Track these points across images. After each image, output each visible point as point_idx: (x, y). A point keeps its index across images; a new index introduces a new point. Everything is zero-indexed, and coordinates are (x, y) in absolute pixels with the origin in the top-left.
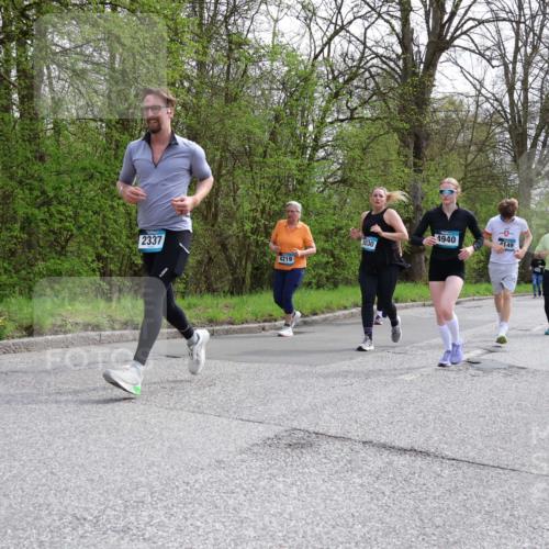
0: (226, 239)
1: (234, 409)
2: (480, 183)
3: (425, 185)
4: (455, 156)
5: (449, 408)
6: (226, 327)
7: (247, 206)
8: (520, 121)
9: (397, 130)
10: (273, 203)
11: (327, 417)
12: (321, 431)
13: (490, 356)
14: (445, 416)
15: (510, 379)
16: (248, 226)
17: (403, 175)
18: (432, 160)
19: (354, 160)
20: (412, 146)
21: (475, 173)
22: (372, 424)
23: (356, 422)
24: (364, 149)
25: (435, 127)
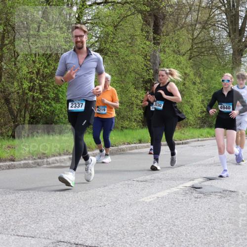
0: (10, 94)
1: (12, 227)
2: (203, 52)
3: (162, 54)
4: (185, 32)
5: (178, 222)
6: (8, 163)
7: (25, 70)
8: (234, 6)
9: (140, 12)
10: (45, 67)
11: (85, 232)
12: (80, 243)
13: (209, 183)
14: (174, 228)
15: (224, 200)
16: (26, 85)
17: (145, 46)
18: (167, 35)
19: (108, 35)
20: (152, 24)
21: (200, 45)
22: (120, 236)
23: (107, 234)
24: (115, 27)
25: (169, 10)
